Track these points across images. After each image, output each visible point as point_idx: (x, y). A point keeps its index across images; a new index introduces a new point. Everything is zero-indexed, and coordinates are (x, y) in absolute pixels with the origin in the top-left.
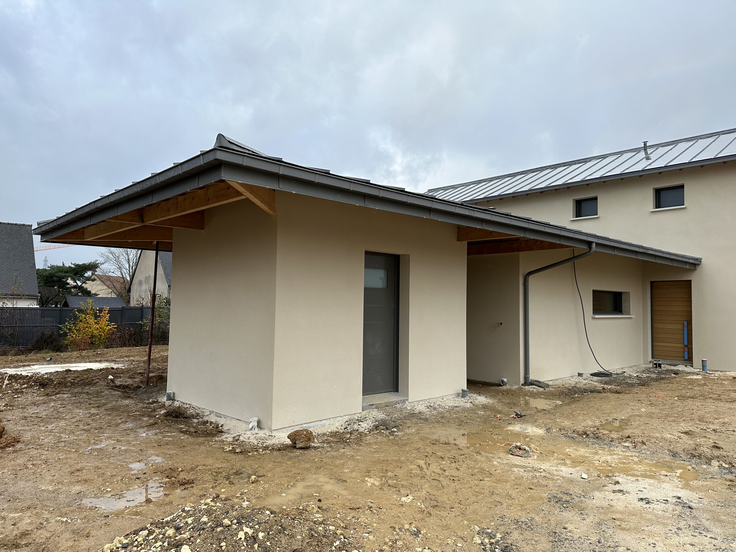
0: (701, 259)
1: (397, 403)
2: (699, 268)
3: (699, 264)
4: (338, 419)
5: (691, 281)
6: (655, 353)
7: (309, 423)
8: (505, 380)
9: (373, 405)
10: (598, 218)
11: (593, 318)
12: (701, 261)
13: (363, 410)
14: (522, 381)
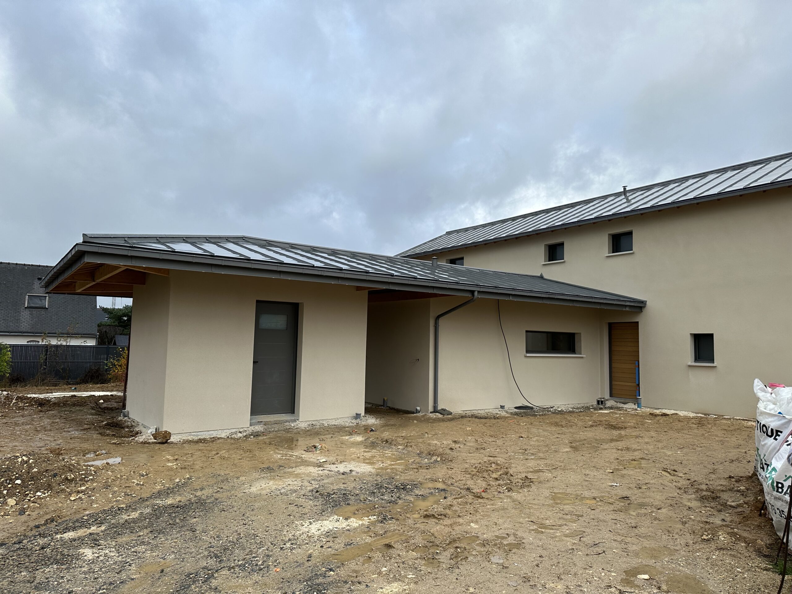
0: (646, 302)
1: (287, 421)
2: (644, 310)
3: (644, 307)
4: (225, 431)
5: (638, 322)
6: (613, 392)
7: (198, 432)
8: (418, 408)
9: (261, 422)
10: (564, 262)
11: (526, 356)
12: (646, 304)
13: (251, 425)
14: (431, 408)
